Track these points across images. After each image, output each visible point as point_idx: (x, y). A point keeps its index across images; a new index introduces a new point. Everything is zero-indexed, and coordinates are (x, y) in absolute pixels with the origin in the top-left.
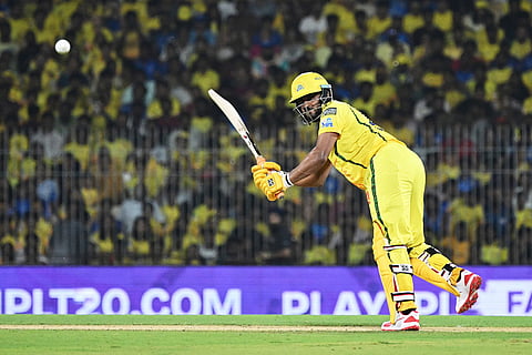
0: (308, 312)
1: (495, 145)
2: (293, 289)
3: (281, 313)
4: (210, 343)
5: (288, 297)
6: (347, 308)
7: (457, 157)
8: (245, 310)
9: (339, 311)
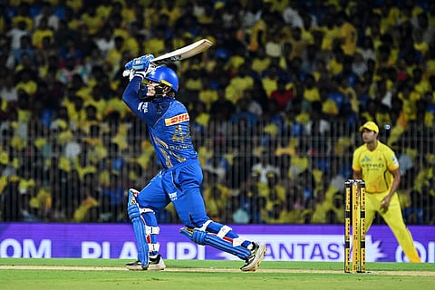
0: (101, 257)
1: (239, 135)
2: (89, 240)
3: (80, 257)
4: (27, 278)
5: (86, 246)
6: (129, 255)
7: (211, 143)
8: (53, 255)
9: (124, 256)
